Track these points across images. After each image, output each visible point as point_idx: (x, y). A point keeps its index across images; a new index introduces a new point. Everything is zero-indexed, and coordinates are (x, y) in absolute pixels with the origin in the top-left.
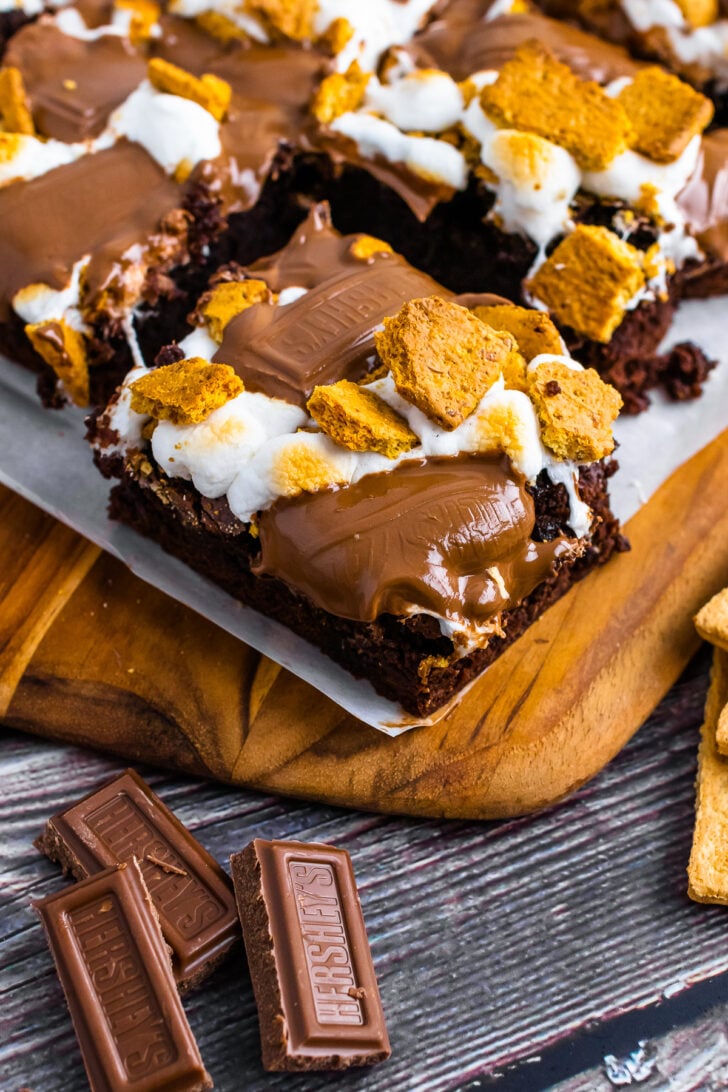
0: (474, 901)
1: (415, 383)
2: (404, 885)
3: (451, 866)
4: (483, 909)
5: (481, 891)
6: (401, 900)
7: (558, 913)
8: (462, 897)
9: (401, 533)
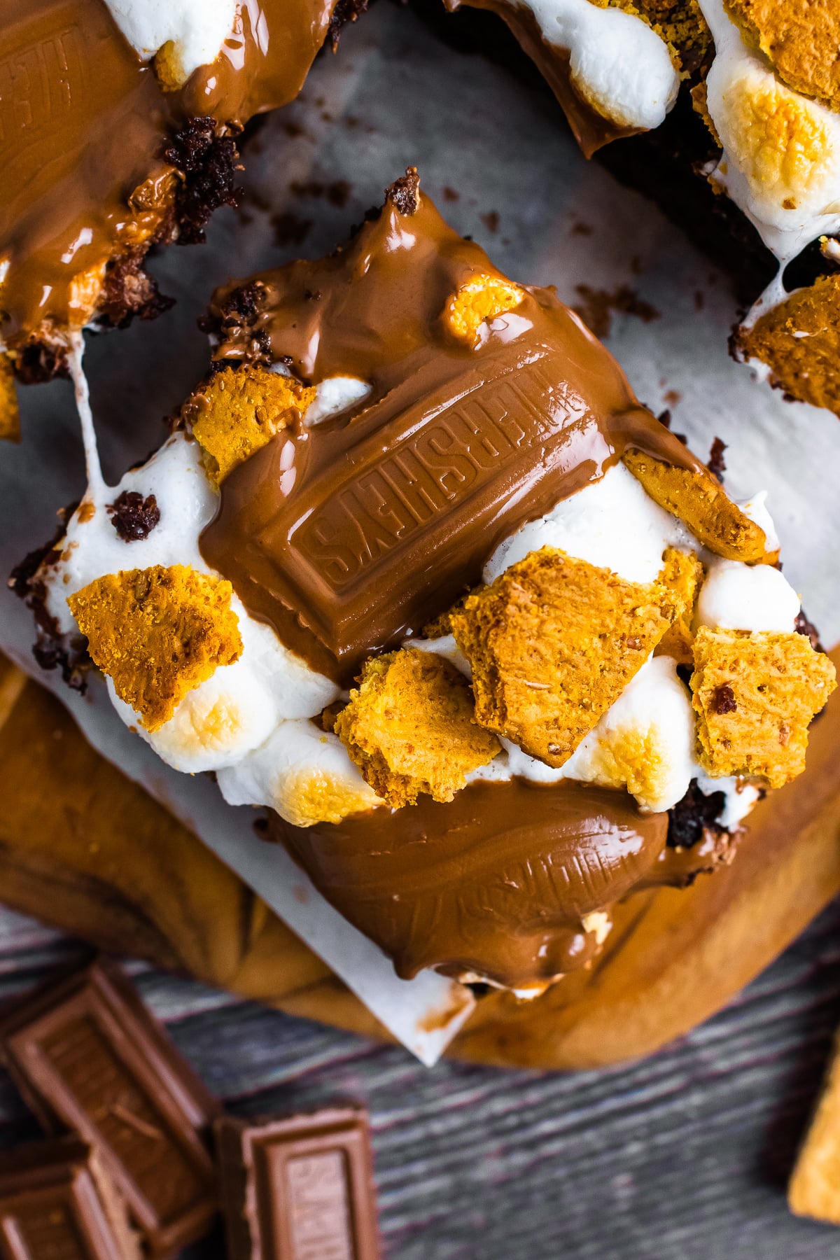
0: (520, 1159)
1: (503, 716)
2: (437, 1127)
3: (499, 1105)
4: (530, 1170)
5: (531, 1145)
6: (430, 1147)
7: (622, 1188)
8: (506, 1151)
9: (461, 900)
